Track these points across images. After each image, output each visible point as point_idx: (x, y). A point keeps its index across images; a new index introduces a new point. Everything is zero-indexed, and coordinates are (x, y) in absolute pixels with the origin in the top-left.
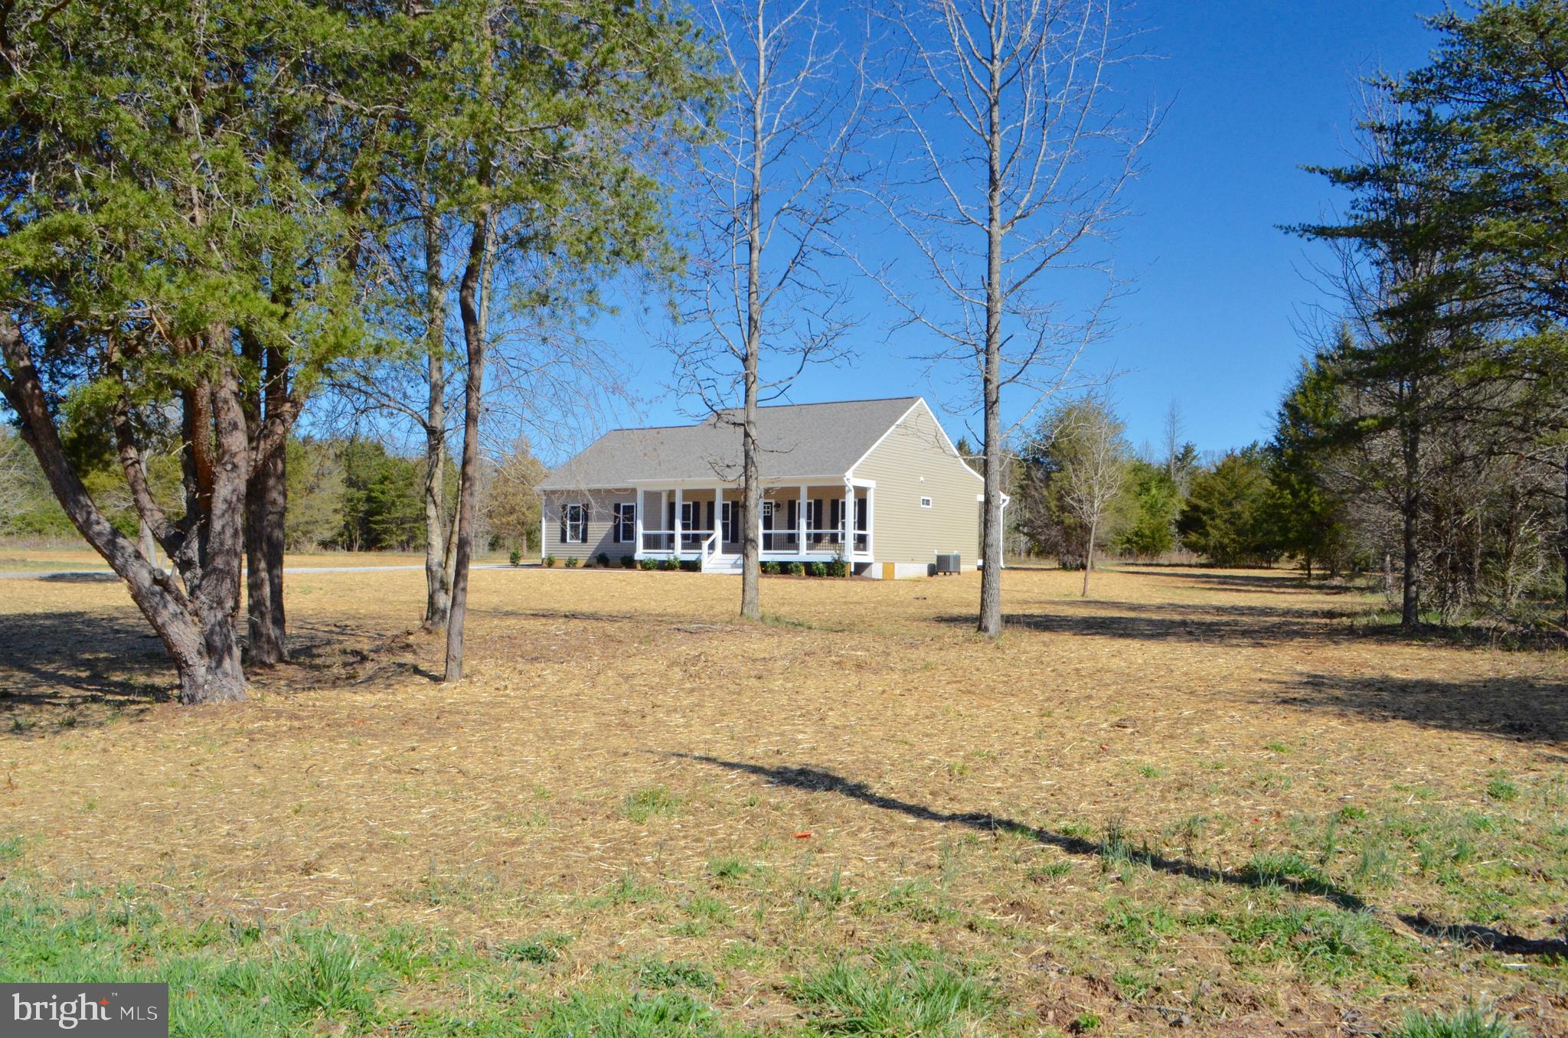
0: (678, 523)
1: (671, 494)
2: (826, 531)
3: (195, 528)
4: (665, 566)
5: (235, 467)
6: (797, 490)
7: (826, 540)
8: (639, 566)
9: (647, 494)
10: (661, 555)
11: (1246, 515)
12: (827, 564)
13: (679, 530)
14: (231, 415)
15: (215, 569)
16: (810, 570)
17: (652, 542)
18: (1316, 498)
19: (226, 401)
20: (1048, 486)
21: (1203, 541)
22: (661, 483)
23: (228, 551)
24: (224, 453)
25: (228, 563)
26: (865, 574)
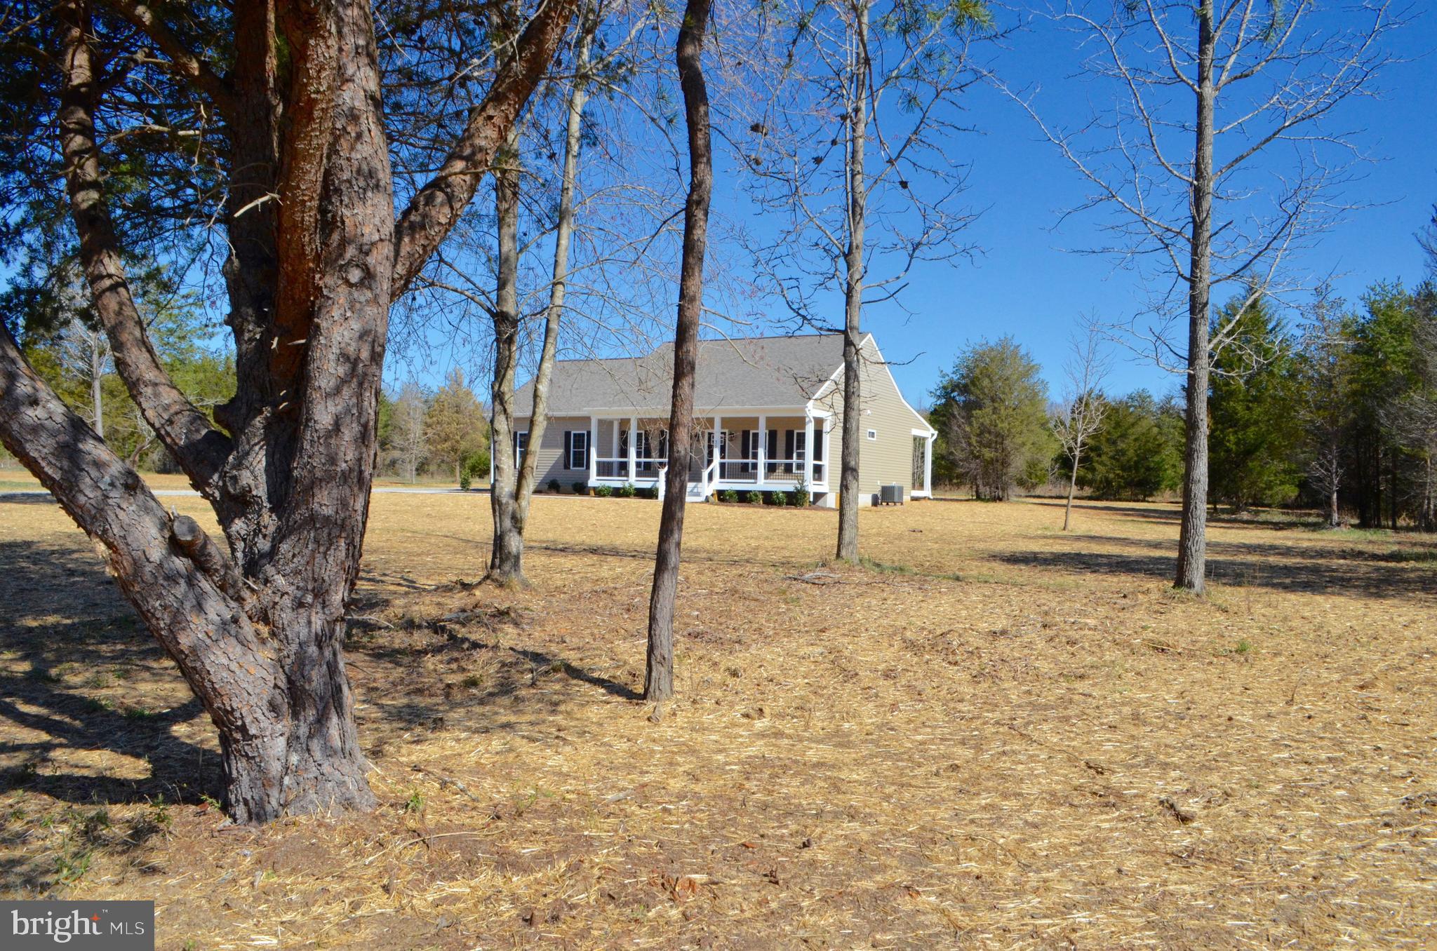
0: (632, 451)
1: (624, 423)
2: (780, 461)
3: (258, 421)
4: (617, 493)
5: (369, 276)
6: (755, 421)
7: (780, 470)
8: (592, 493)
9: (601, 422)
10: (615, 482)
11: (1131, 453)
12: (788, 494)
13: (633, 458)
14: (363, 150)
15: (312, 519)
16: (769, 499)
17: (605, 470)
18: (1232, 438)
19: (353, 117)
20: (970, 424)
21: (1090, 476)
22: (615, 412)
23: (345, 477)
24: (344, 242)
25: (344, 504)
26: (820, 503)
